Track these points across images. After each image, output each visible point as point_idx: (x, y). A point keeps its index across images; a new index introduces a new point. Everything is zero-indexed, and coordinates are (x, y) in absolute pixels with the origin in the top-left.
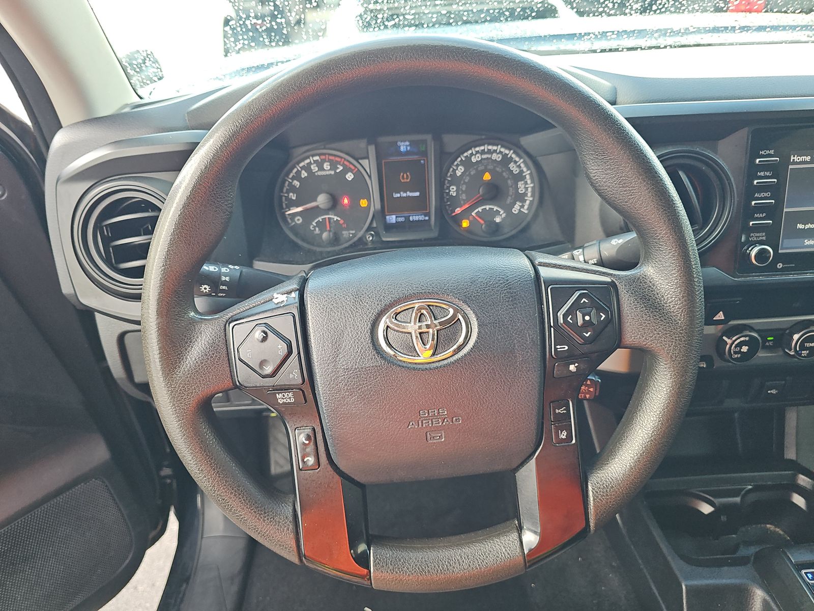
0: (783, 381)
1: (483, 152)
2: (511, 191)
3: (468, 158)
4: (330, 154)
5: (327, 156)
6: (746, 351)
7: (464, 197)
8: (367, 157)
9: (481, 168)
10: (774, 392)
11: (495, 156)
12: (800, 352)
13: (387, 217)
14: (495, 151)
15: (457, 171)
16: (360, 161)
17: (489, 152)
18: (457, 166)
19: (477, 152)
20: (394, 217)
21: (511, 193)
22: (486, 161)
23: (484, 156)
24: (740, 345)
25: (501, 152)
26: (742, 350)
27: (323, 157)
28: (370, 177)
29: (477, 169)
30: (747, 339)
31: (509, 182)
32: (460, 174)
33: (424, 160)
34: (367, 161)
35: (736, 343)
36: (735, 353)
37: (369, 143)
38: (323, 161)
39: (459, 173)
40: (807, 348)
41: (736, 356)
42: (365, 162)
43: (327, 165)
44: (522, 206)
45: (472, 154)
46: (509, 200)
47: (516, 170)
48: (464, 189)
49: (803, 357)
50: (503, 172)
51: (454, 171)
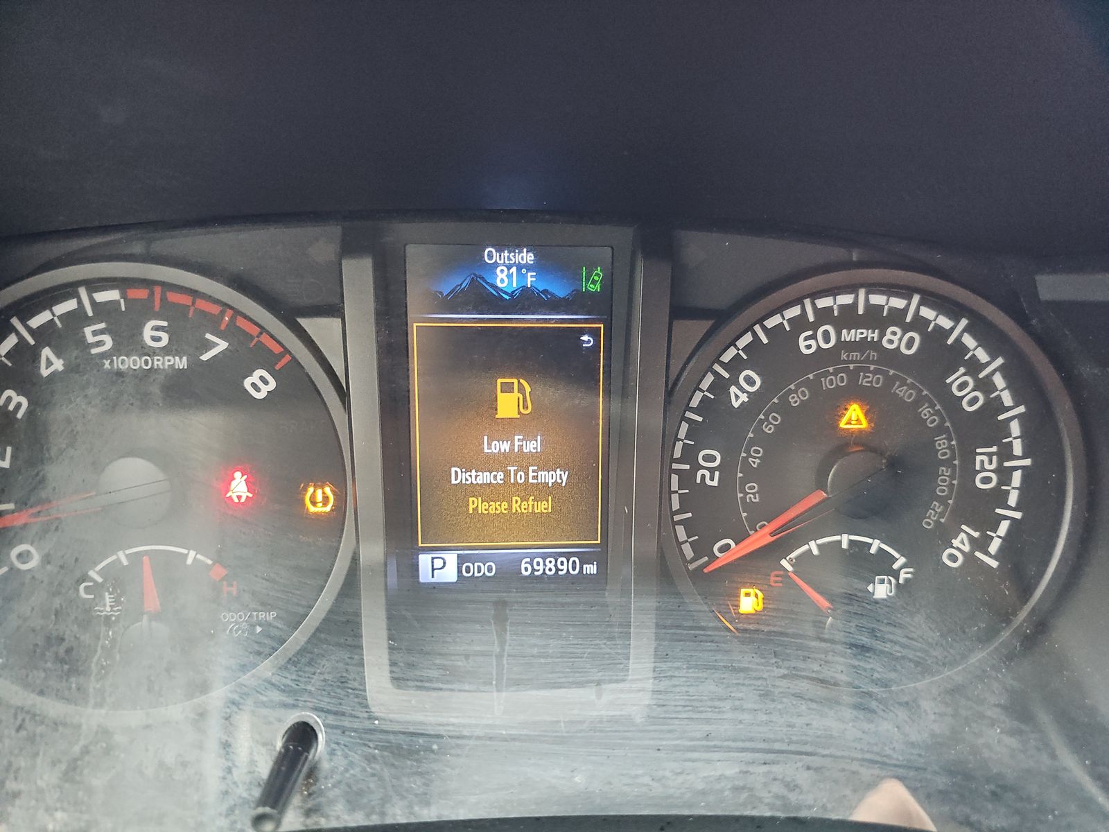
1: (848, 318)
2: (945, 481)
3: (784, 339)
4: (167, 286)
5: (158, 290)
7: (752, 493)
8: (335, 310)
9: (833, 381)
11: (893, 338)
13: (424, 560)
14: (897, 317)
15: (733, 390)
16: (304, 322)
17: (875, 318)
18: (735, 366)
19: (824, 316)
20: (451, 558)
21: (942, 489)
22: (855, 355)
23: (849, 335)
25: (919, 324)
27: (140, 294)
28: (343, 394)
29: (814, 386)
31: (941, 444)
32: (744, 398)
33: (595, 333)
34: (337, 322)
37: (349, 248)
38: (142, 312)
39: (738, 397)
42: (322, 329)
43: (157, 329)
44: (981, 544)
45: (800, 324)
46: (933, 517)
47: (970, 399)
48: (755, 463)
50: (918, 402)
51: (720, 387)
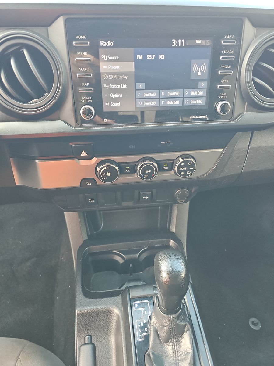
0: (150, 192)
6: (109, 175)
10: (146, 198)
12: (143, 176)
24: (105, 171)
26: (107, 175)
30: (108, 168)
35: (102, 170)
36: (103, 176)
40: (146, 174)
41: (104, 178)
49: (145, 179)
